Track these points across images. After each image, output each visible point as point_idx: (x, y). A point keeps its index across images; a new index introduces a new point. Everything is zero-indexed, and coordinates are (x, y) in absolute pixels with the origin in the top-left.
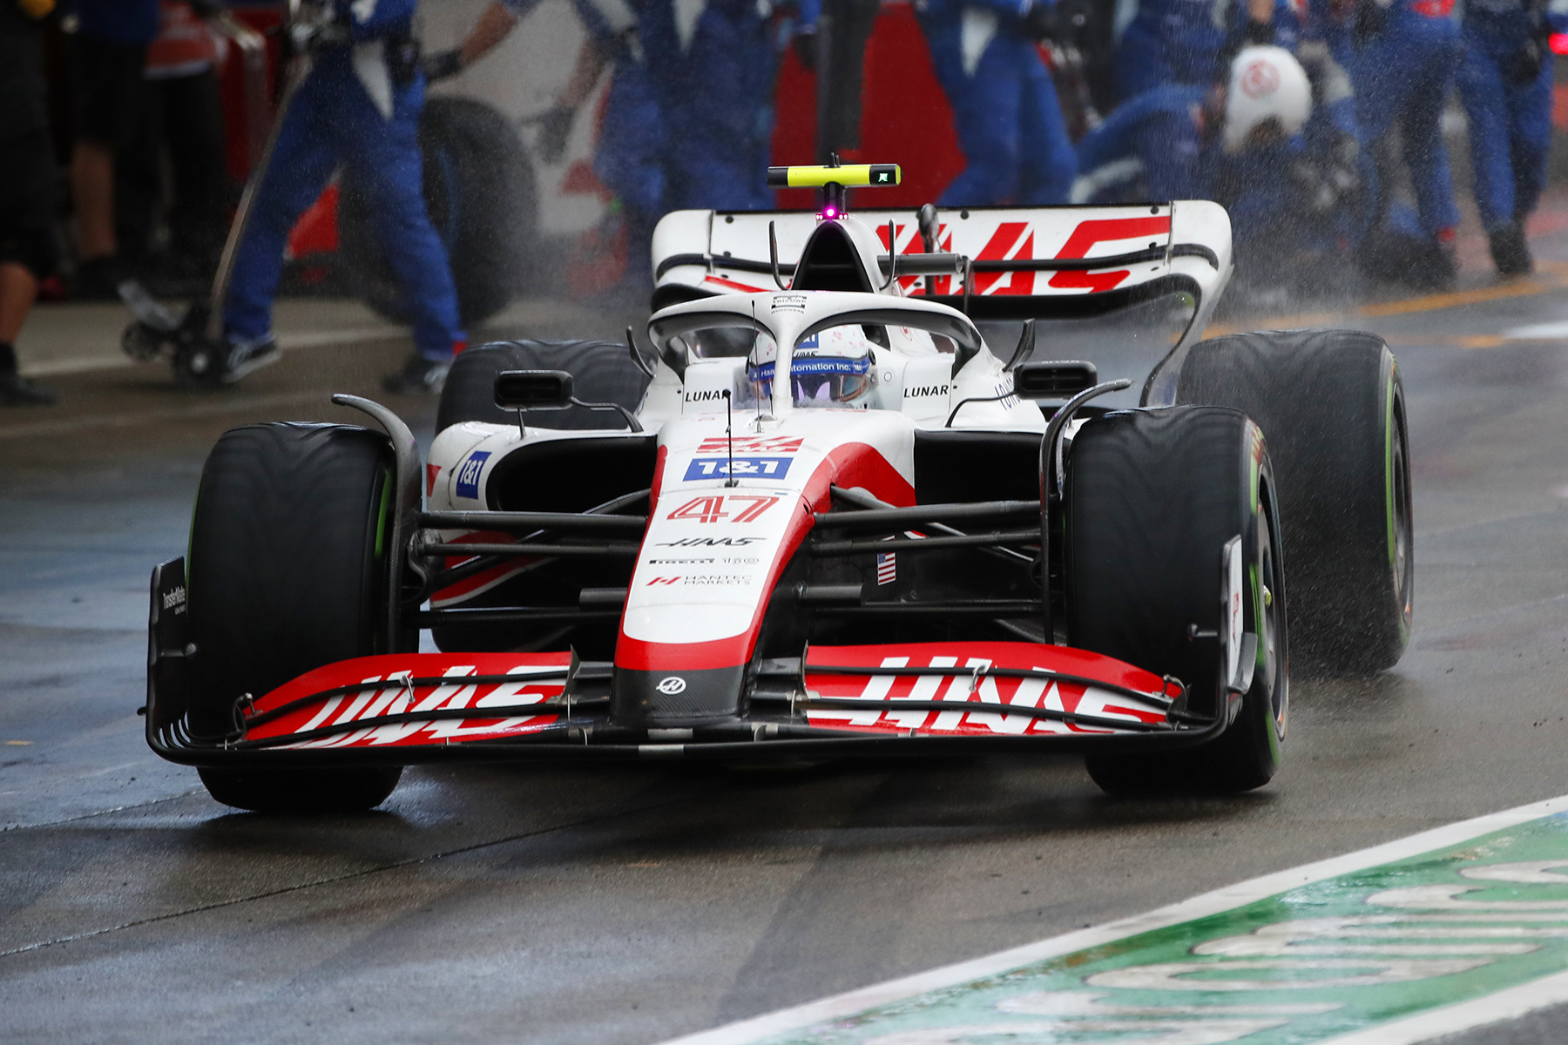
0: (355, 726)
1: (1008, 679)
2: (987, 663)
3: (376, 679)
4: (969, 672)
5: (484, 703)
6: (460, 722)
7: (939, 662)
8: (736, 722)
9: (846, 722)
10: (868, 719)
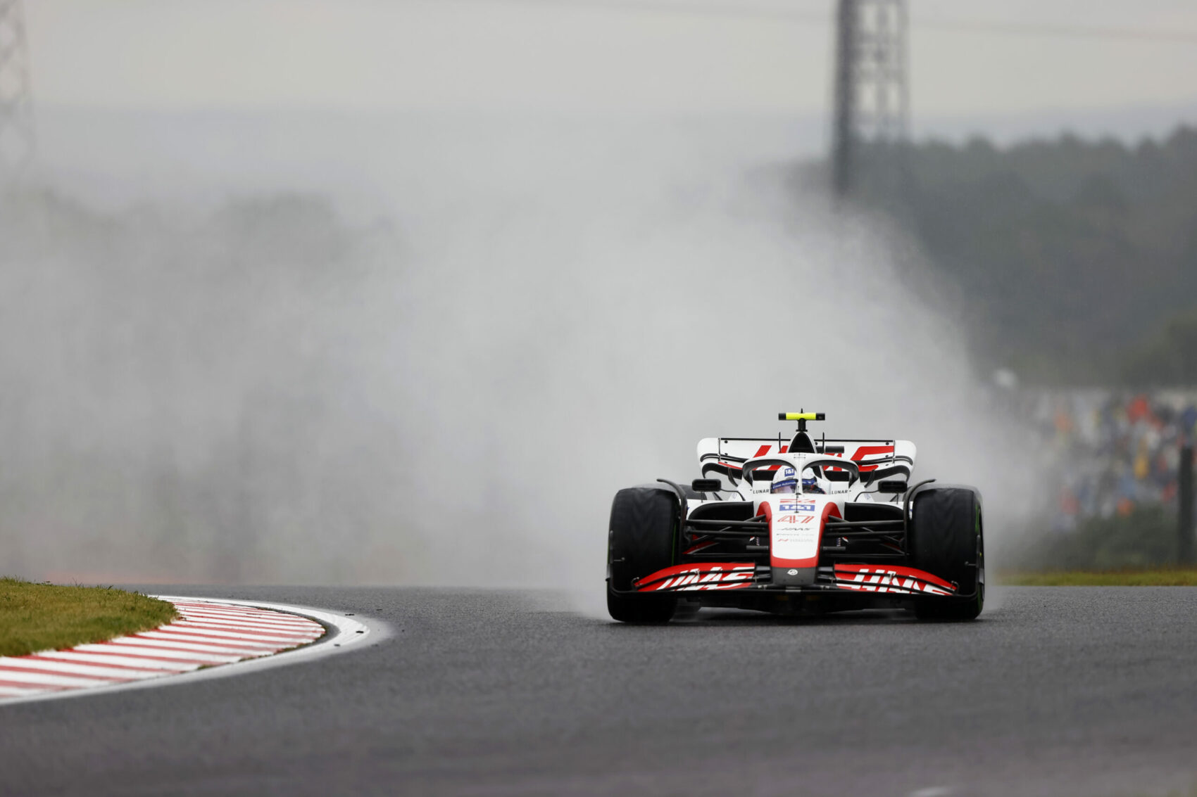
0: (679, 587)
1: (902, 578)
2: (895, 573)
3: (686, 572)
4: (889, 575)
5: (725, 579)
6: (716, 585)
7: (878, 571)
8: (815, 585)
9: (850, 588)
10: (857, 587)
